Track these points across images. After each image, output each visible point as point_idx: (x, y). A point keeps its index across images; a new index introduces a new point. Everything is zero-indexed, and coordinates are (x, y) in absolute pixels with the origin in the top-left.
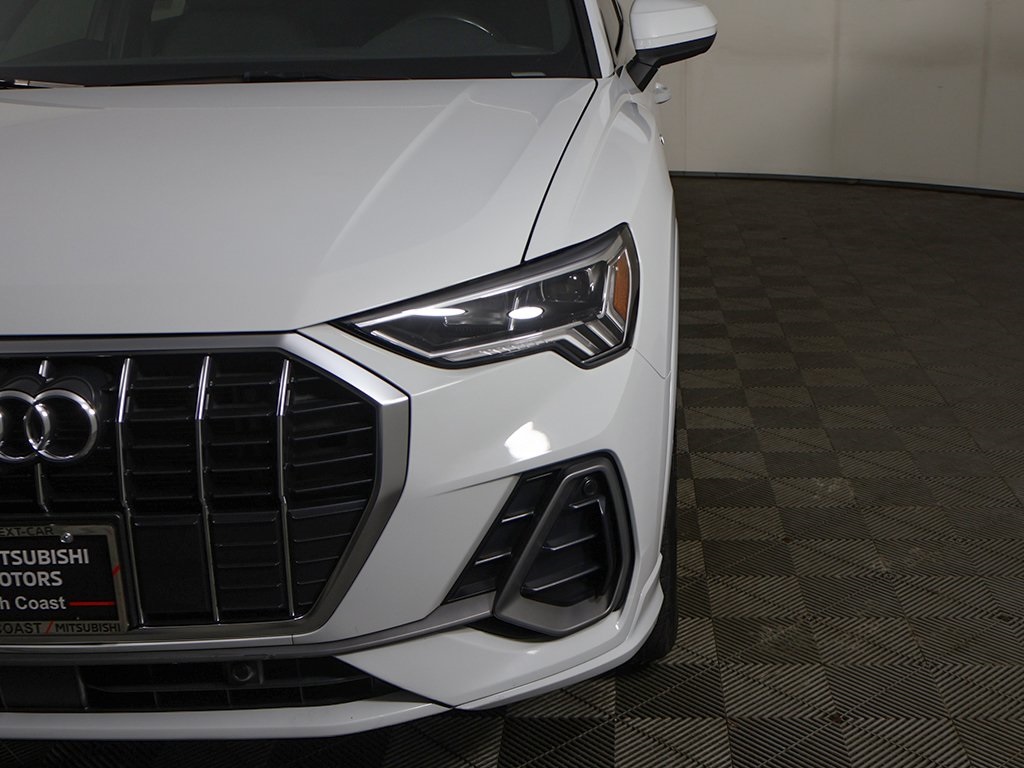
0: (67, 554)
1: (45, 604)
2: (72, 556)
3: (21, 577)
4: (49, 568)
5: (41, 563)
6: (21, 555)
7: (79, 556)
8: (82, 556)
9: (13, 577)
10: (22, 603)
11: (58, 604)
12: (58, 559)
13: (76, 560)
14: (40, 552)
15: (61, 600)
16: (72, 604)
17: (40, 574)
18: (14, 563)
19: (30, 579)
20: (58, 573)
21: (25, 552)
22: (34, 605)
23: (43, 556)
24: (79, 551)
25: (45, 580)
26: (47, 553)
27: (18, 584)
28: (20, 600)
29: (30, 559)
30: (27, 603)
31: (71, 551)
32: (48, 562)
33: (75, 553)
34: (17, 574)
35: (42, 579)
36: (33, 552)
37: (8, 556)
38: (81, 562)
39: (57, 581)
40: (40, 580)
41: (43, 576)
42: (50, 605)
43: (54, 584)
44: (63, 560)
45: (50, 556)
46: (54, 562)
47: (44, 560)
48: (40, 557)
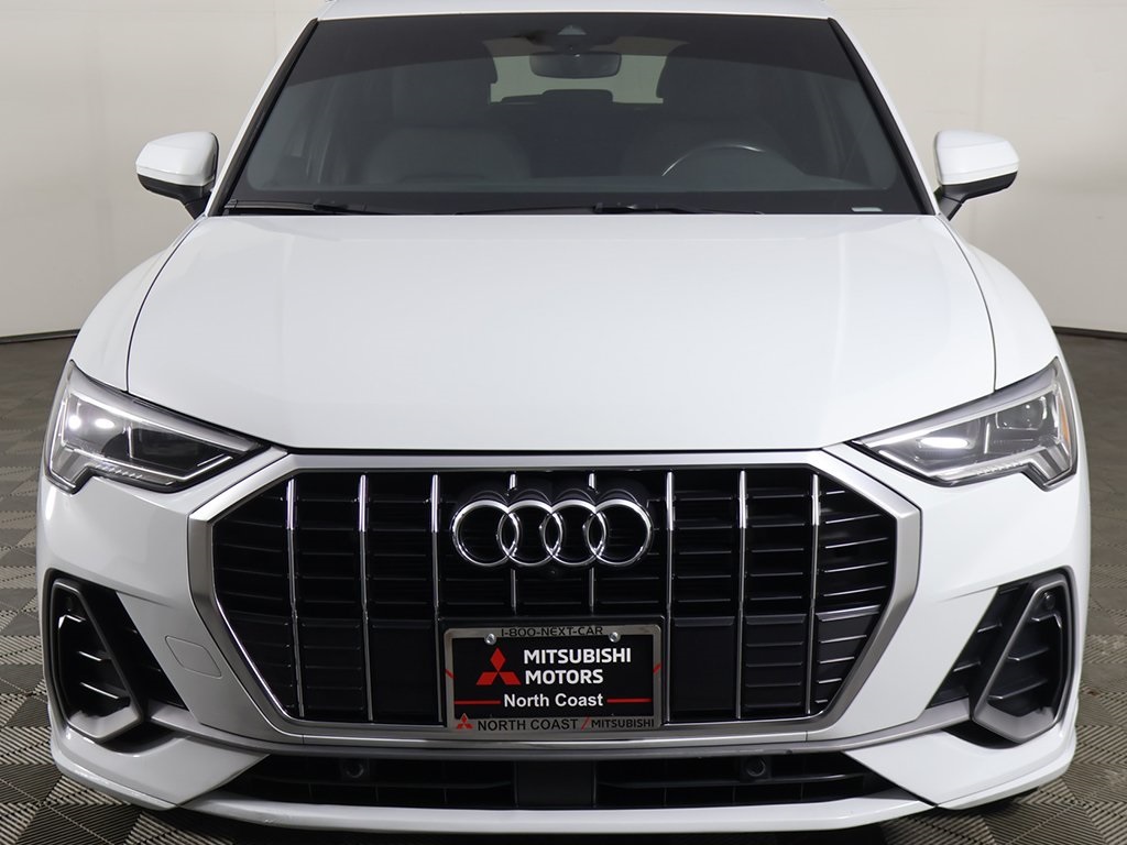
0: (611, 654)
1: (583, 701)
2: (616, 655)
3: (564, 675)
4: (592, 667)
5: (586, 661)
6: (568, 655)
7: (622, 655)
8: (625, 655)
9: (557, 675)
10: (561, 700)
11: (596, 701)
12: (602, 657)
13: (619, 659)
14: (585, 651)
15: (600, 697)
16: (609, 701)
17: (583, 672)
18: (560, 662)
19: (573, 677)
20: (601, 671)
21: (571, 651)
22: (573, 702)
23: (588, 655)
24: (623, 650)
25: (587, 678)
26: (592, 651)
27: (561, 682)
28: (561, 697)
29: (575, 658)
30: (566, 700)
31: (615, 650)
32: (592, 660)
33: (619, 652)
34: (561, 672)
35: (585, 677)
36: (579, 651)
37: (556, 655)
38: (623, 660)
39: (598, 679)
40: (583, 677)
41: (586, 674)
42: (588, 702)
43: (595, 682)
44: (606, 658)
45: (595, 655)
46: (598, 661)
47: (589, 658)
48: (586, 656)
